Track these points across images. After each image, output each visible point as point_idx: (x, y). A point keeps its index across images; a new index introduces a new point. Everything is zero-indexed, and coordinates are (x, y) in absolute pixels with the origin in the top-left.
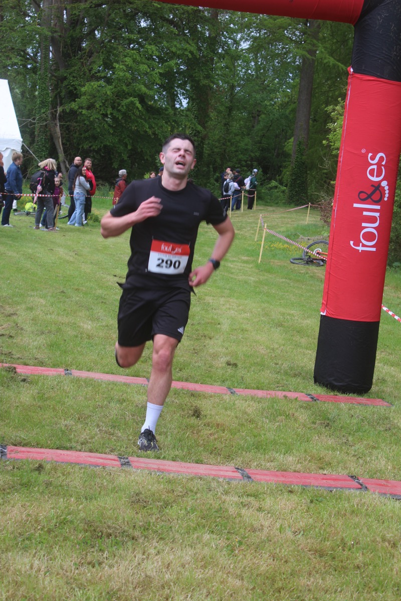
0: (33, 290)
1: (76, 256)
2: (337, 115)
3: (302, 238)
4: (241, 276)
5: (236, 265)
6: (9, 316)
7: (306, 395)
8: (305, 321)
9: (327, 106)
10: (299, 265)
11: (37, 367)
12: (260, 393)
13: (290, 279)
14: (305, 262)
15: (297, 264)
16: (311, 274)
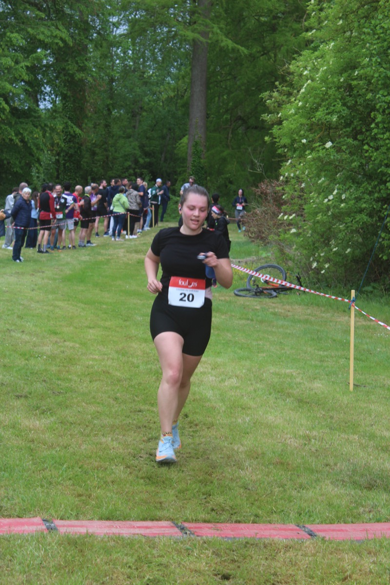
14: (254, 293)
15: (244, 296)
16: (270, 310)
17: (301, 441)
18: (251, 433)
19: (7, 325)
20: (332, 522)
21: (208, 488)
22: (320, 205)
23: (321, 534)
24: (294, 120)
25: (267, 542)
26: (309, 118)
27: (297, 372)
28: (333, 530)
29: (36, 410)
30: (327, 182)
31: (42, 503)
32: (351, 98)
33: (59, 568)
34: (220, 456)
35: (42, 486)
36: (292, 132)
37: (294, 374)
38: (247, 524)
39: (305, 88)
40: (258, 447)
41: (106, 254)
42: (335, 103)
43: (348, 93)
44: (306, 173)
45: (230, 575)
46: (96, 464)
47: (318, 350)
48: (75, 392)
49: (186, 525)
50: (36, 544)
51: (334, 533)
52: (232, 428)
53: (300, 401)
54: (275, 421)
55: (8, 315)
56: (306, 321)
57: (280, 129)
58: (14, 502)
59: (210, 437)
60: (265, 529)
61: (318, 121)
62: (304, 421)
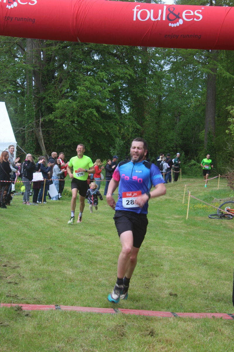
0: (29, 249)
1: (59, 222)
3: (216, 200)
4: (175, 229)
5: (170, 222)
6: (14, 268)
7: (228, 315)
8: (223, 260)
9: (227, 106)
10: (215, 219)
11: (36, 305)
12: (195, 315)
13: (210, 230)
14: (219, 217)
15: (213, 218)
16: (224, 225)
17: (199, 283)
23: (180, 316)
27: (218, 254)
54: (192, 275)
60: (155, 313)
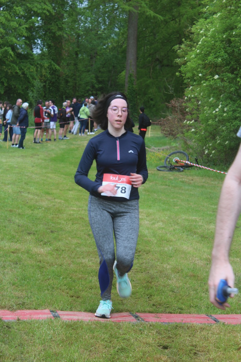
2: (182, 52)
10: (165, 172)
11: (22, 311)
14: (169, 169)
15: (163, 171)
16: (180, 179)
17: (205, 262)
18: (173, 256)
19: (19, 189)
20: (228, 313)
21: (150, 291)
22: (210, 115)
23: (222, 321)
24: (194, 62)
25: (189, 325)
26: (204, 61)
27: (199, 219)
28: (229, 318)
29: (41, 242)
30: (215, 101)
31: (49, 301)
32: (230, 48)
33: (63, 341)
34: (155, 271)
35: (48, 290)
36: (193, 69)
37: (198, 220)
38: (175, 315)
39: (201, 42)
40: (178, 266)
41: (76, 144)
42: (220, 51)
43: (228, 45)
44: (202, 94)
45: (168, 346)
46: (80, 276)
47: (211, 205)
48: (64, 230)
49: (138, 314)
50: (47, 326)
51: (230, 320)
52: (162, 253)
53: (202, 237)
54: (188, 249)
55: (19, 182)
56: (203, 186)
57: (185, 67)
58: (32, 299)
59: (148, 259)
60: (188, 317)
61: (209, 62)
62: (206, 250)
